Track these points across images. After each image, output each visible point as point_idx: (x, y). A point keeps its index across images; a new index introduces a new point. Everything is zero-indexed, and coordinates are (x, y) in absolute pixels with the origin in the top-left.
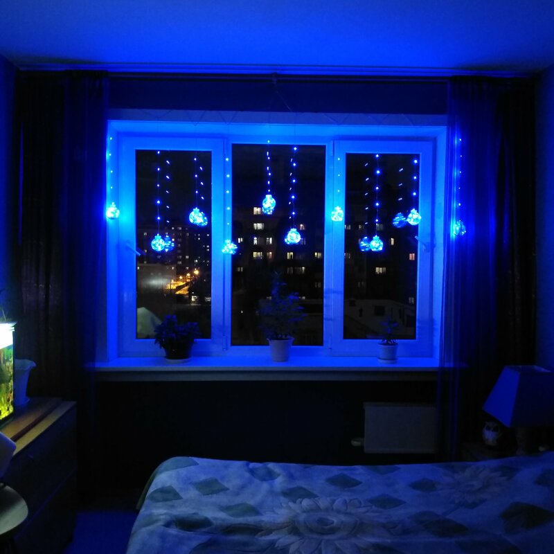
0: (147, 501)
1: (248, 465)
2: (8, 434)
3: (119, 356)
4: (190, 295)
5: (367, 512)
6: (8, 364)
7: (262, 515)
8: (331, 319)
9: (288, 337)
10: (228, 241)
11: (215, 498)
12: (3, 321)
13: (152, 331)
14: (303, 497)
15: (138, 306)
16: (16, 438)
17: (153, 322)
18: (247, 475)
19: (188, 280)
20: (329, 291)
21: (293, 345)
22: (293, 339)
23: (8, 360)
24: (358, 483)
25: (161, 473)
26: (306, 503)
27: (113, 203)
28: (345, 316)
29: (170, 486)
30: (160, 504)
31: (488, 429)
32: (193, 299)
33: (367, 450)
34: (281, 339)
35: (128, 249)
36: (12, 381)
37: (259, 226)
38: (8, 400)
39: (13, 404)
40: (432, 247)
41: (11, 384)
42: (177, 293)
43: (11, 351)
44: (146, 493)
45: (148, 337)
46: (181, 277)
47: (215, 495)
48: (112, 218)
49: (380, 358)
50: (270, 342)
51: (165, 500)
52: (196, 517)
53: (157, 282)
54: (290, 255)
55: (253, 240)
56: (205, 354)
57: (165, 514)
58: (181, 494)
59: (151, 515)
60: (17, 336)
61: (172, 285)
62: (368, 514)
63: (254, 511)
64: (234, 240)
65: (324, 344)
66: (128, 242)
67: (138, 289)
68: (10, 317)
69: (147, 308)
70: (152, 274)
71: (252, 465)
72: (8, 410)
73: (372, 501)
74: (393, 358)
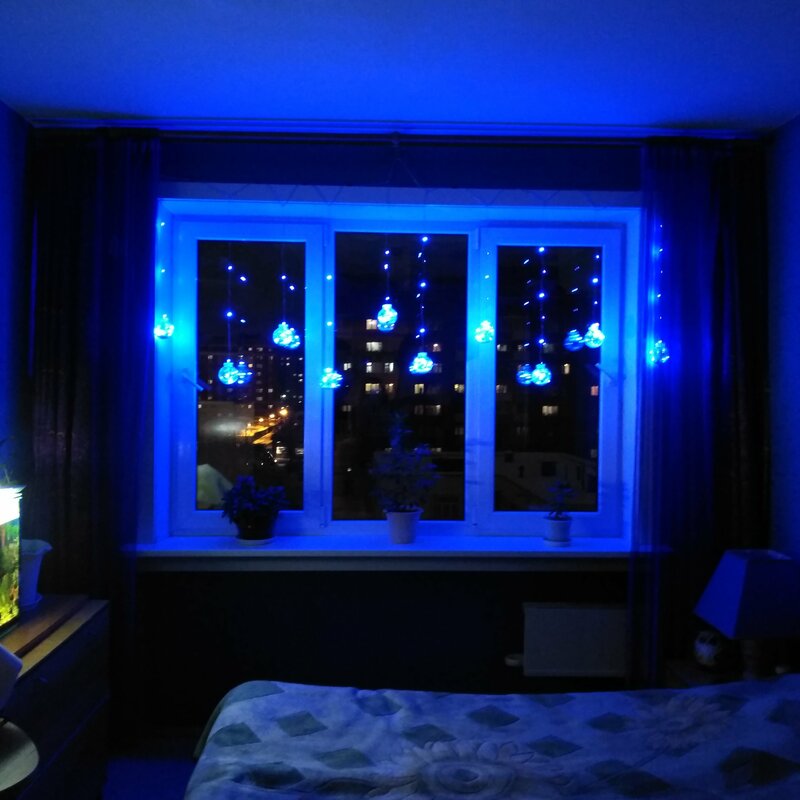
0: (209, 745)
1: (355, 693)
2: (11, 647)
3: (171, 535)
4: (274, 445)
5: (526, 761)
6: (11, 546)
7: (375, 766)
8: (476, 483)
9: (414, 508)
10: (329, 370)
11: (307, 741)
12: (6, 485)
13: (219, 500)
14: (435, 740)
15: (200, 462)
16: (22, 653)
17: (220, 485)
18: (355, 707)
19: (272, 424)
20: (474, 442)
21: (421, 519)
22: (421, 510)
23: (11, 541)
24: (514, 720)
25: (229, 704)
26: (439, 748)
27: (165, 316)
28: (498, 477)
29: (243, 724)
30: (227, 749)
31: (703, 641)
32: (278, 451)
33: (528, 672)
34: (404, 511)
35: (186, 381)
36: (17, 571)
37: (374, 346)
38: (12, 598)
39: (19, 603)
40: (620, 379)
41: (16, 574)
42: (256, 442)
43: (17, 528)
44: (208, 734)
45: (212, 508)
46: (261, 420)
47: (307, 737)
48: (162, 337)
49: (546, 539)
50: (388, 515)
51: (235, 743)
52: (280, 768)
53: (227, 428)
54: (419, 387)
55: (366, 366)
56: (295, 533)
57: (236, 763)
58: (259, 735)
59: (215, 765)
60: (25, 505)
61: (248, 431)
62: (527, 763)
63: (364, 759)
64: (338, 368)
65: (466, 518)
66: (186, 370)
67: (200, 437)
68: (15, 480)
69: (212, 464)
70: (219, 415)
71: (361, 693)
72: (11, 612)
73: (534, 746)
74: (565, 538)
